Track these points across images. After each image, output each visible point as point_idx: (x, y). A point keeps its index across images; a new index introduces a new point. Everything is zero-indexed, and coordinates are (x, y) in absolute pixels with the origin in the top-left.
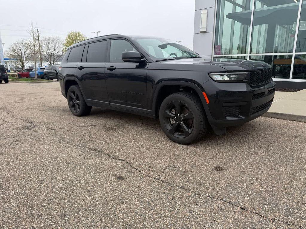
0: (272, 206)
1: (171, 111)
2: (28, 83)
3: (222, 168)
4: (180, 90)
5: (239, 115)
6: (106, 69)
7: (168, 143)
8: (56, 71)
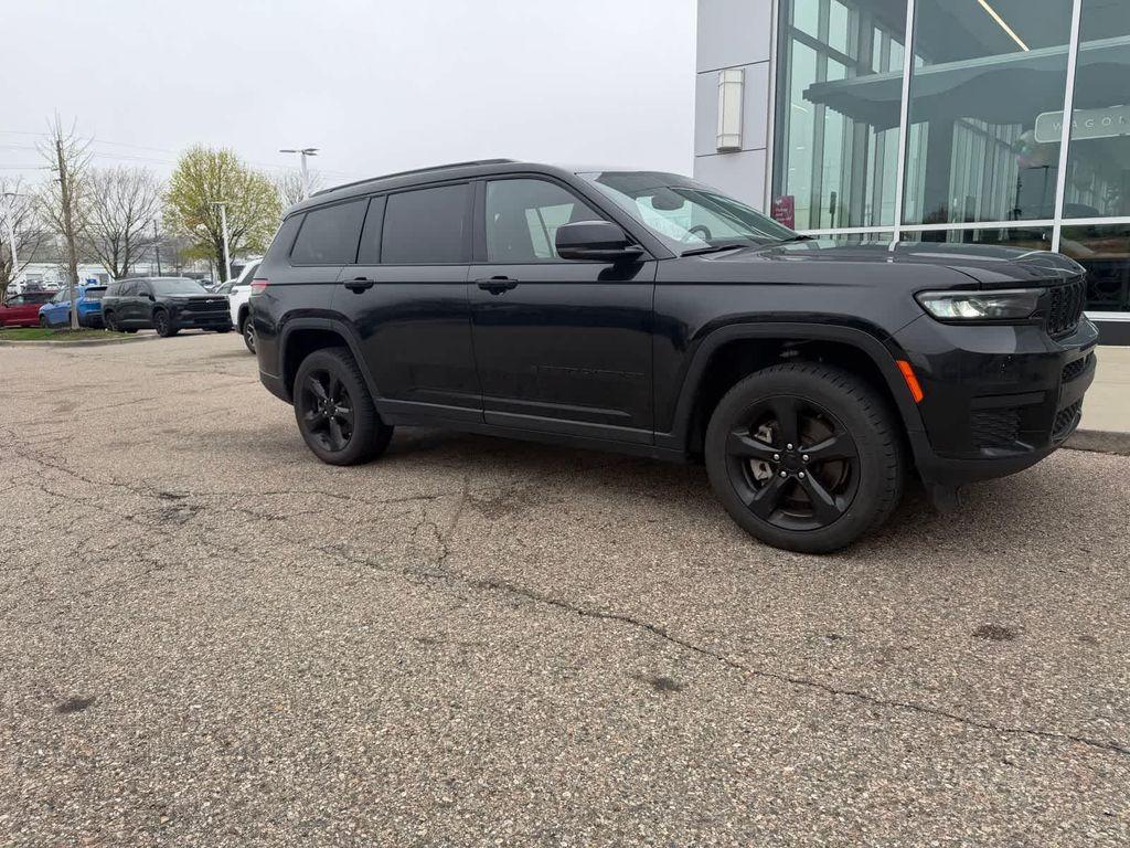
1: (753, 430)
2: (49, 344)
3: (1004, 630)
4: (786, 354)
5: (1015, 439)
6: (476, 286)
7: (752, 553)
8: (152, 298)
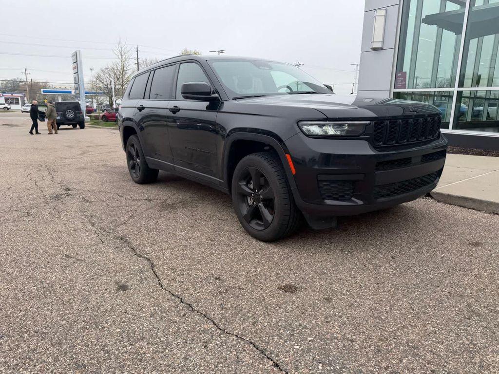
0: (332, 368)
3: (296, 288)
4: (265, 148)
5: (352, 196)
6: (168, 110)
